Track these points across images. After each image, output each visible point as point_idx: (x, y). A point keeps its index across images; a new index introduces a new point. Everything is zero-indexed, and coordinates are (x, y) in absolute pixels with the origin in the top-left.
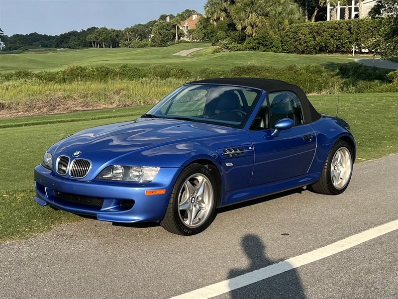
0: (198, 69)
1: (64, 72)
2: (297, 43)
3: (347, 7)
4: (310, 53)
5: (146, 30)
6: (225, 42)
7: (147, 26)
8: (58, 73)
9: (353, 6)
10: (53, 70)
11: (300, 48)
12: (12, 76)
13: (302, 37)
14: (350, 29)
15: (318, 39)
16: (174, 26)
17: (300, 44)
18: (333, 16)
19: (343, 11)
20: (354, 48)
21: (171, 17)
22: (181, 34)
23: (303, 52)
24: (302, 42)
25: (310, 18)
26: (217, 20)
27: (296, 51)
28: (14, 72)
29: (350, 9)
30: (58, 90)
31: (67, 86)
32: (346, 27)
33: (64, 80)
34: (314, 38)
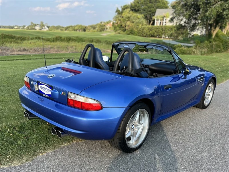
0: (104, 40)
1: (54, 38)
2: (143, 33)
3: (162, 21)
4: (148, 37)
5: (95, 26)
6: (119, 31)
7: (96, 25)
8: (51, 38)
9: (164, 21)
10: (50, 37)
11: (144, 35)
12: (33, 38)
13: (145, 31)
14: (162, 29)
15: (151, 32)
16: (104, 26)
17: (144, 34)
18: (157, 24)
19: (160, 23)
20: (163, 36)
21: (104, 22)
22: (107, 29)
23: (145, 37)
24: (145, 33)
25: (149, 25)
26: (117, 23)
27: (143, 36)
28: (34, 37)
29: (163, 22)
30: (49, 45)
31: (53, 43)
32: (161, 28)
33: (53, 41)
34: (149, 31)
